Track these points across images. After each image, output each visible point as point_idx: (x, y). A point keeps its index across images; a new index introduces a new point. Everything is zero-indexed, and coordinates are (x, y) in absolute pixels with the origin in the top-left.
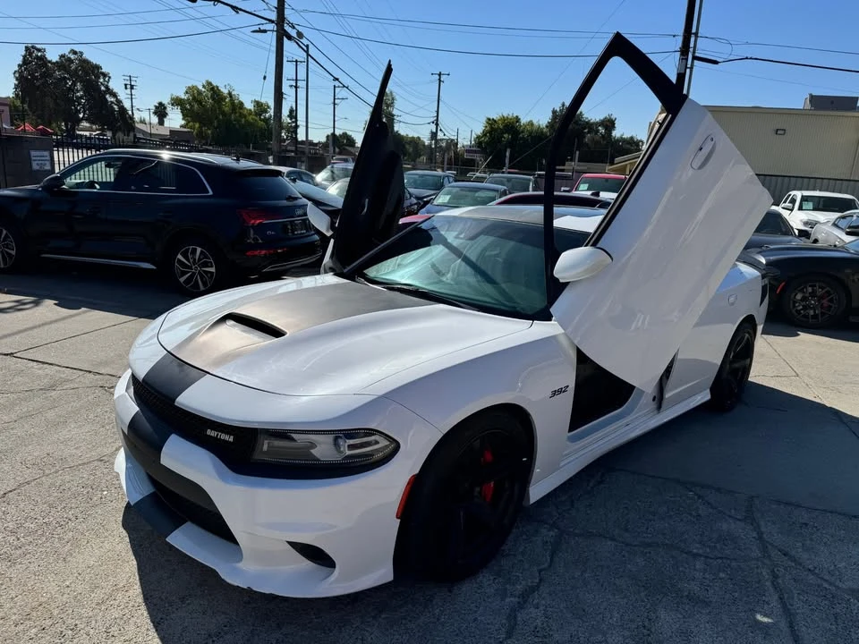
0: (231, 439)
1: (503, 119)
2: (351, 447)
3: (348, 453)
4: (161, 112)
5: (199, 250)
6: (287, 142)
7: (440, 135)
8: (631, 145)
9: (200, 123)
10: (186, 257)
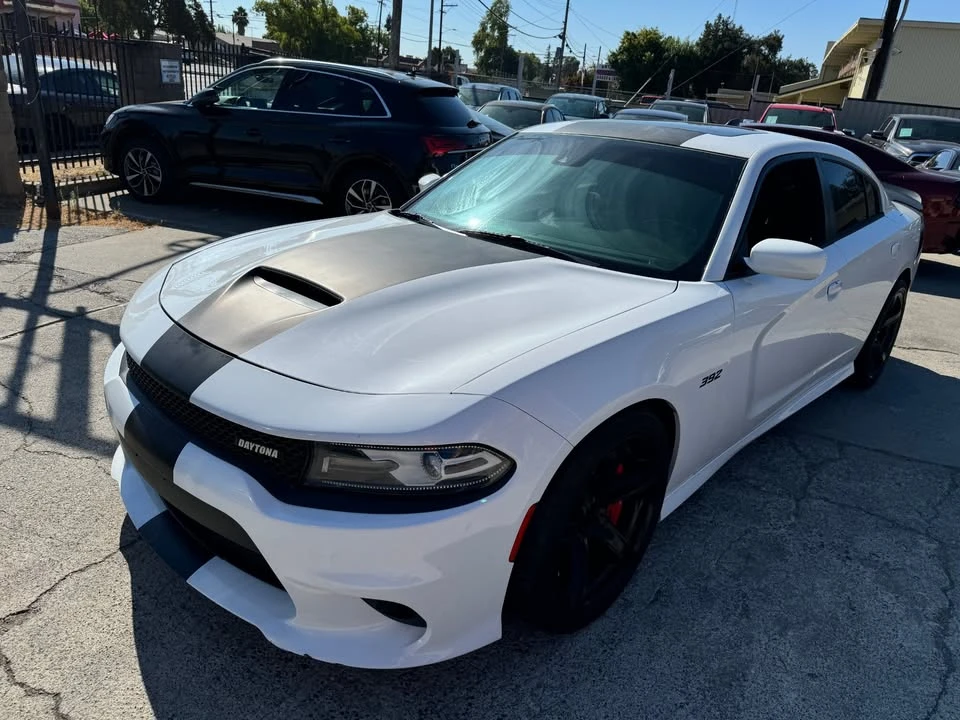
0: (275, 454)
1: (647, 33)
2: (449, 469)
3: (445, 477)
4: (240, 19)
5: (374, 184)
6: (384, 57)
7: (566, 53)
8: (800, 70)
9: (288, 32)
10: (359, 193)
